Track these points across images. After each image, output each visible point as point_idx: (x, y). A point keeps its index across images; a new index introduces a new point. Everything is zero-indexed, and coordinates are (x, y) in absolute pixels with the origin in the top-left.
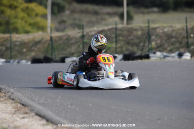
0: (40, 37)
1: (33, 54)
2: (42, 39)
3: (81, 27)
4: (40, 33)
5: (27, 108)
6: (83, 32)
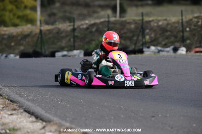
0: (29, 30)
1: (22, 48)
3: (71, 20)
4: (29, 26)
5: (15, 105)
6: (74, 25)
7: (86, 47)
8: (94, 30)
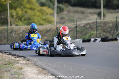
0: (50, 27)
1: (46, 38)
2: (51, 29)
4: (50, 25)
6: (76, 24)
7: (83, 37)
8: (88, 27)
